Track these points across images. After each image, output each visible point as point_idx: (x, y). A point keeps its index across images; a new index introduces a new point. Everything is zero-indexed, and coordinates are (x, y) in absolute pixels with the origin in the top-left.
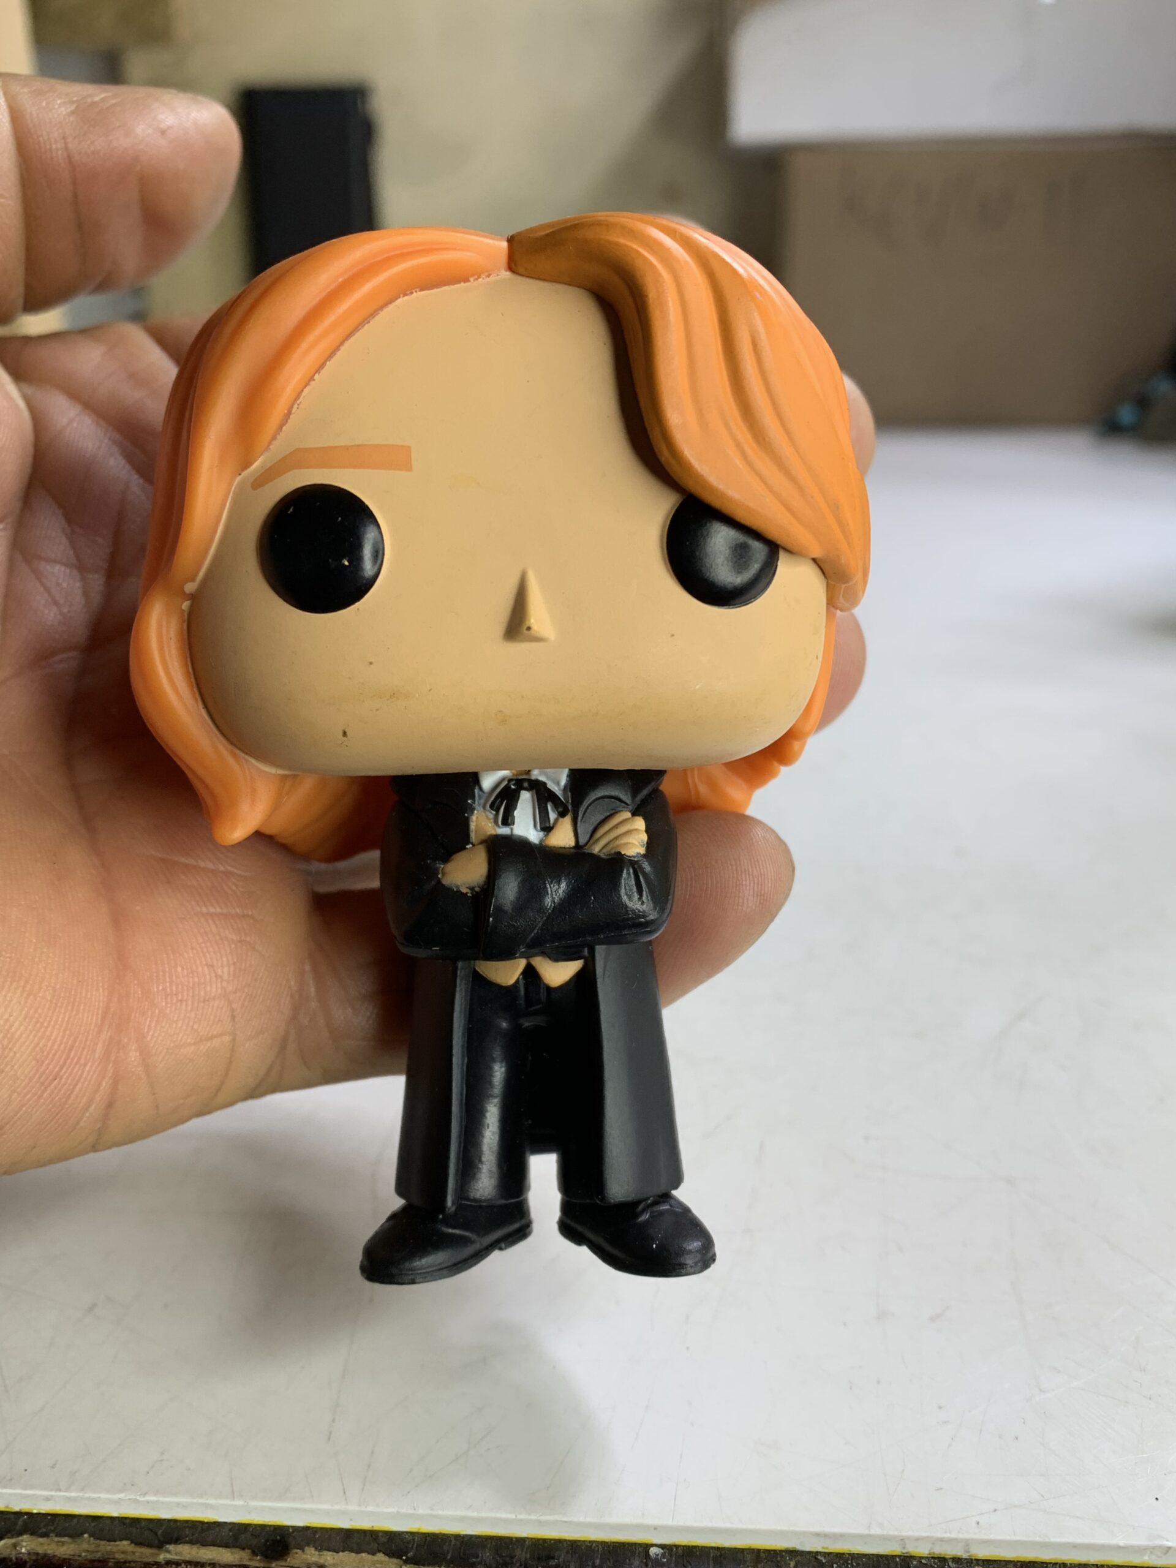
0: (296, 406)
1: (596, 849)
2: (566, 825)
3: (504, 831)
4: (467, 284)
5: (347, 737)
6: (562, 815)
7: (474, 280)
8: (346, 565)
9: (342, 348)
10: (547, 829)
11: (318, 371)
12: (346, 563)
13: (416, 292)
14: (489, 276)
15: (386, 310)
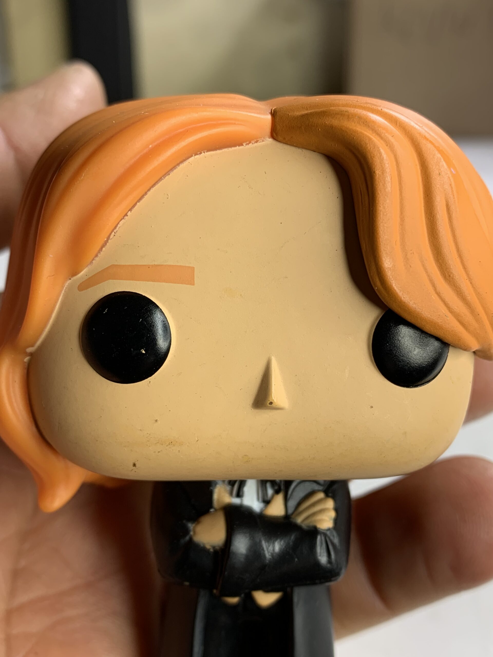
0: (113, 233)
1: (299, 520)
2: (279, 500)
3: (236, 501)
4: (241, 147)
5: (136, 467)
6: (277, 492)
7: (246, 145)
8: (143, 353)
9: (149, 193)
10: (267, 502)
11: (130, 210)
12: (144, 352)
13: (204, 152)
14: (256, 142)
15: (182, 166)
